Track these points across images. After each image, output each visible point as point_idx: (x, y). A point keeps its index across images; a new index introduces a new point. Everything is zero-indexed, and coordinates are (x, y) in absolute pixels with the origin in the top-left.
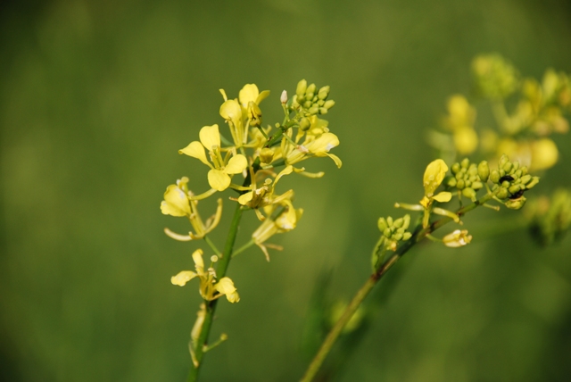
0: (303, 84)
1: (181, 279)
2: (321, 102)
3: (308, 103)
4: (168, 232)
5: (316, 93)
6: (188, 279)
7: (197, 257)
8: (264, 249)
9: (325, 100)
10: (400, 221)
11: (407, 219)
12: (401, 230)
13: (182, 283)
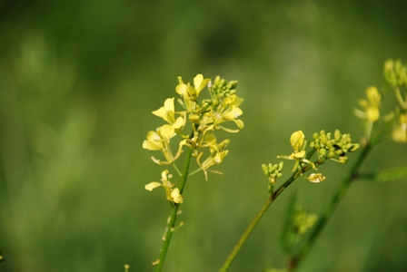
0: (218, 78)
1: (150, 187)
2: (227, 90)
3: (218, 91)
4: (153, 159)
5: (225, 85)
6: (154, 187)
7: (164, 175)
8: (206, 173)
9: (231, 89)
10: (276, 165)
11: (281, 165)
12: (277, 171)
13: (151, 190)
